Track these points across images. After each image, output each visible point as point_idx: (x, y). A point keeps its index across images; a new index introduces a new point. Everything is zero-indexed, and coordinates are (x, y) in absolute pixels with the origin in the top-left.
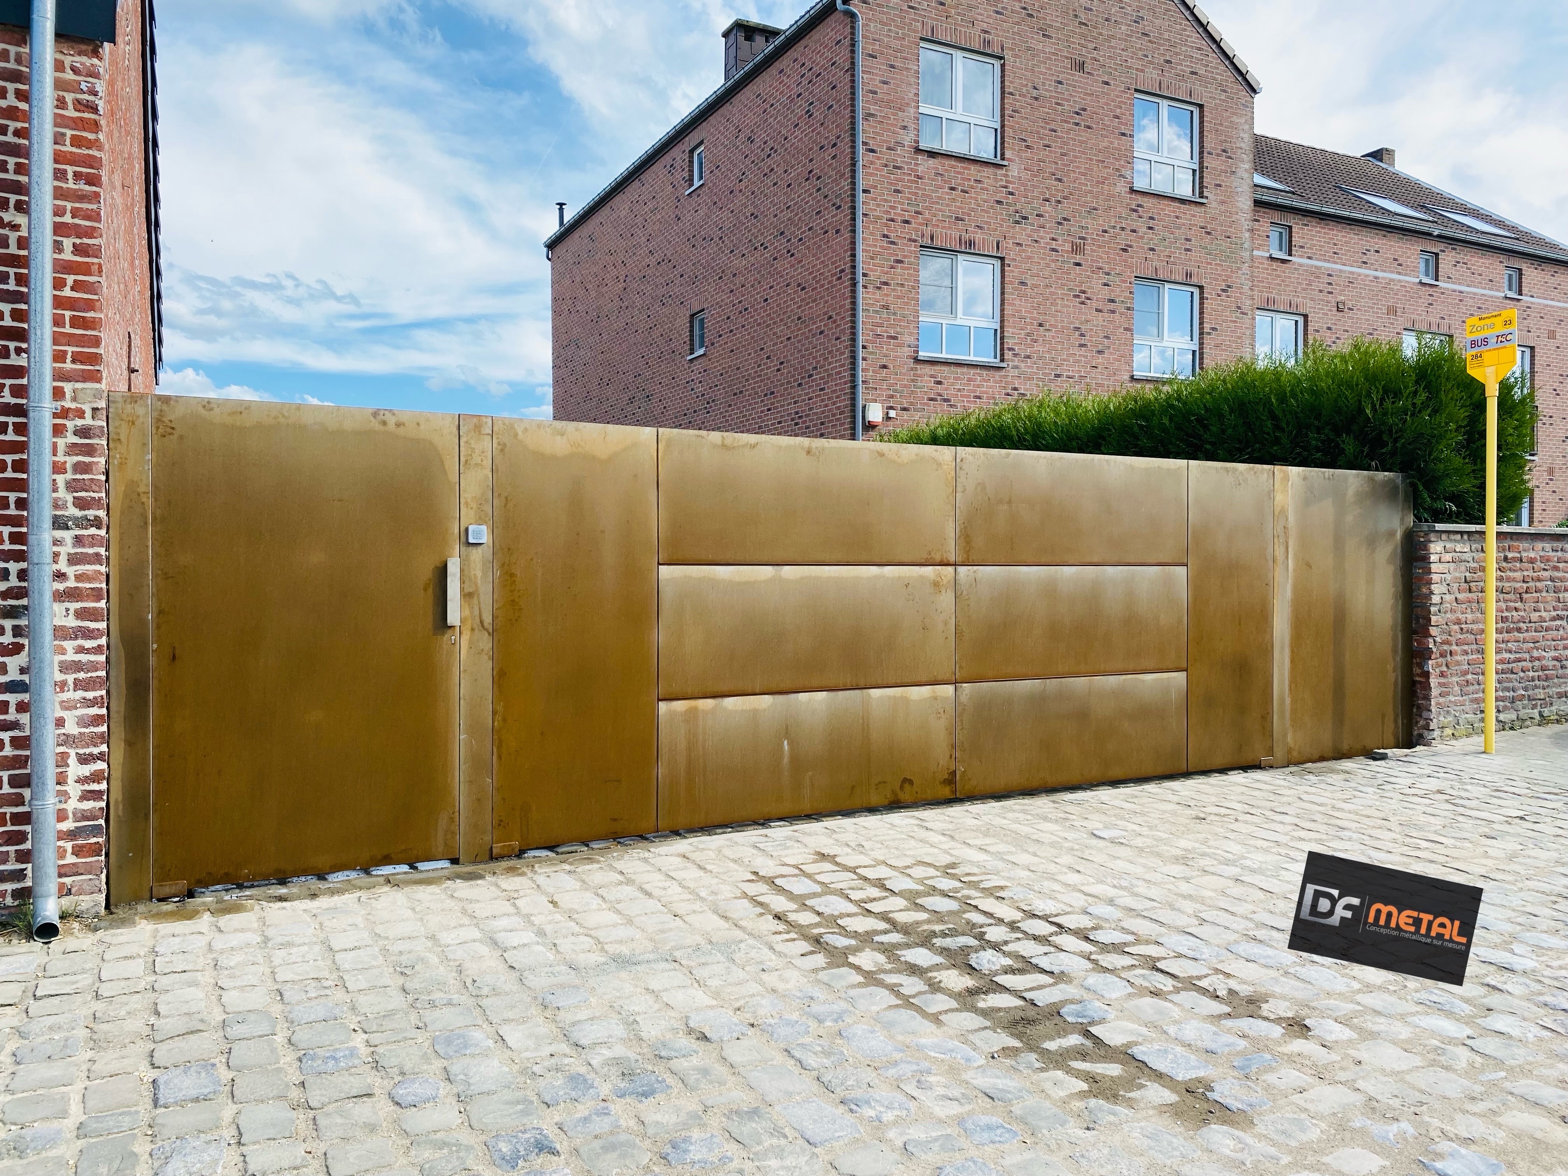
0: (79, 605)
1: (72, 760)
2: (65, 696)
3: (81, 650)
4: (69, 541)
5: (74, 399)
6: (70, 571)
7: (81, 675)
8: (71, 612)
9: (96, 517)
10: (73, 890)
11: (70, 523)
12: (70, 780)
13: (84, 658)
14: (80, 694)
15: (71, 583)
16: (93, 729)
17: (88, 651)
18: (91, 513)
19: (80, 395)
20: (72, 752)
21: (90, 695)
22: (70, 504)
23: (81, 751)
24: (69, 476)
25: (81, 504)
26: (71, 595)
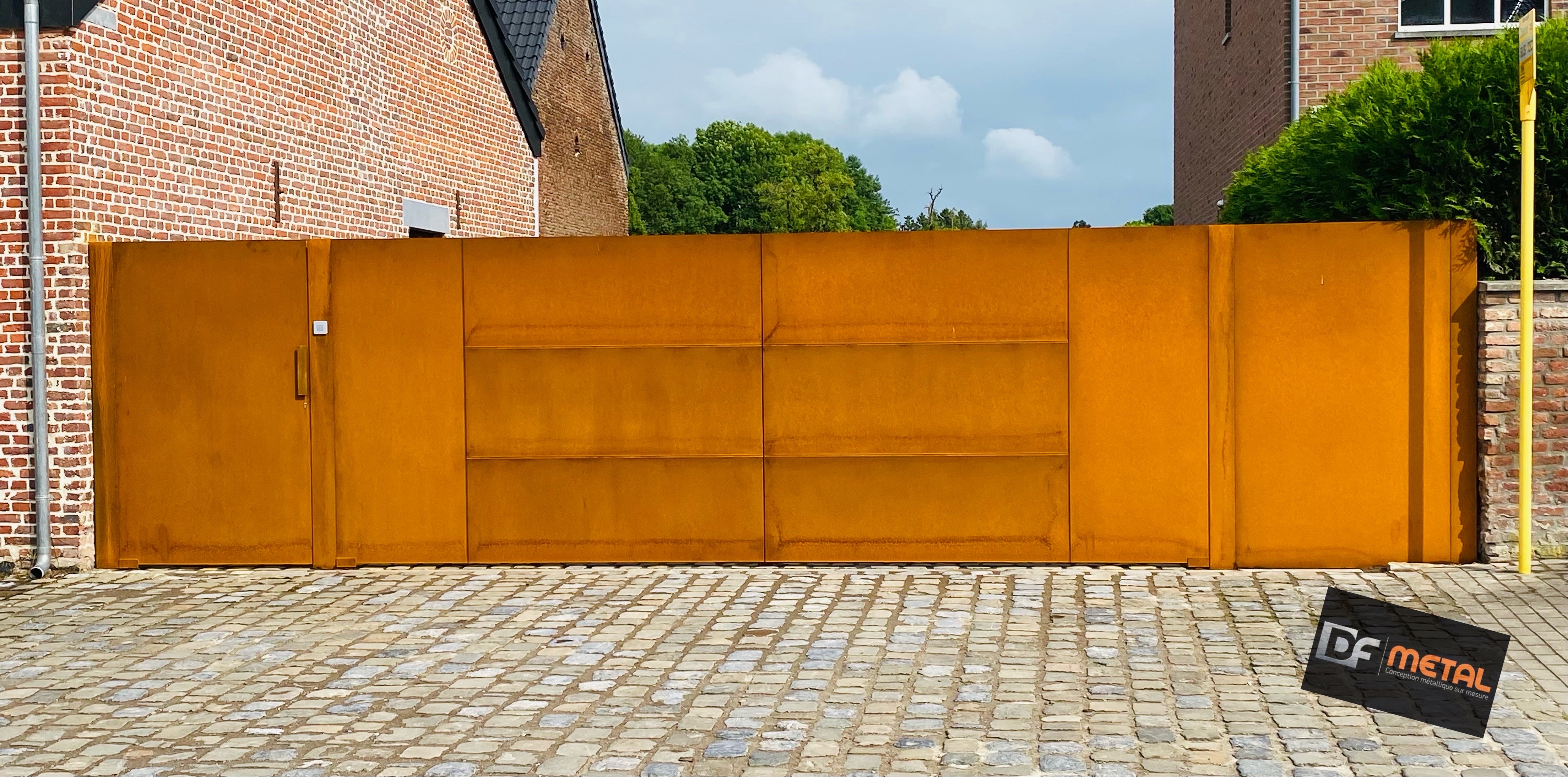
0: (63, 379)
1: (62, 474)
2: (58, 435)
3: (64, 406)
4: (58, 339)
5: (59, 251)
6: (59, 358)
7: (66, 422)
8: (60, 383)
9: (72, 324)
10: (64, 554)
11: (58, 329)
12: (62, 486)
13: (67, 411)
14: (65, 434)
15: (59, 365)
16: (71, 456)
17: (69, 407)
18: (69, 321)
19: (62, 249)
20: (62, 469)
21: (70, 434)
22: (58, 316)
23: (67, 469)
24: (58, 299)
25: (64, 316)
26: (58, 373)
